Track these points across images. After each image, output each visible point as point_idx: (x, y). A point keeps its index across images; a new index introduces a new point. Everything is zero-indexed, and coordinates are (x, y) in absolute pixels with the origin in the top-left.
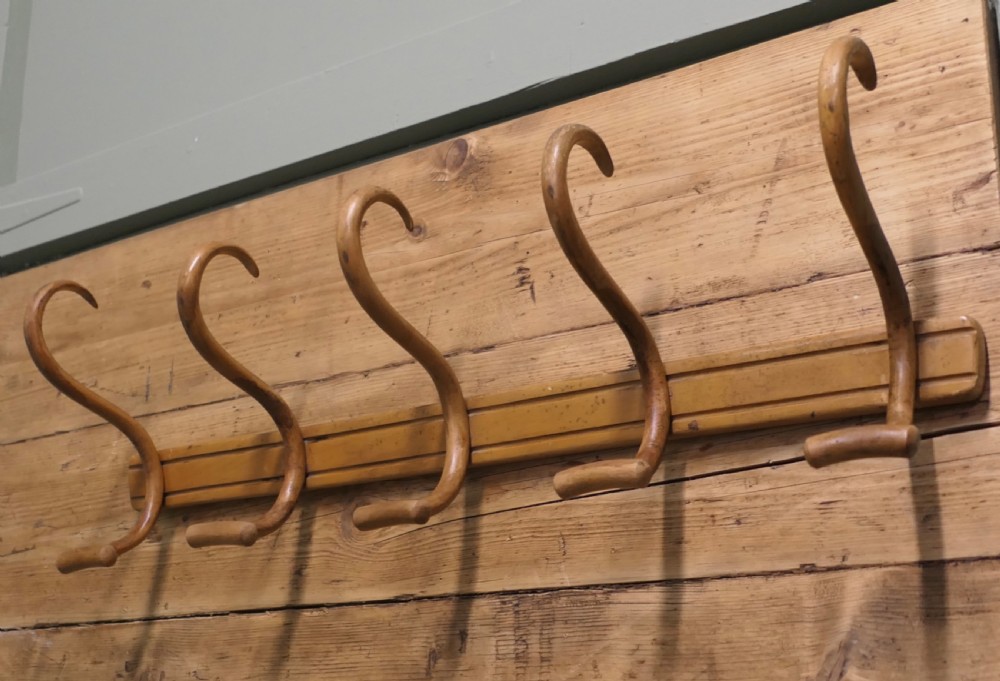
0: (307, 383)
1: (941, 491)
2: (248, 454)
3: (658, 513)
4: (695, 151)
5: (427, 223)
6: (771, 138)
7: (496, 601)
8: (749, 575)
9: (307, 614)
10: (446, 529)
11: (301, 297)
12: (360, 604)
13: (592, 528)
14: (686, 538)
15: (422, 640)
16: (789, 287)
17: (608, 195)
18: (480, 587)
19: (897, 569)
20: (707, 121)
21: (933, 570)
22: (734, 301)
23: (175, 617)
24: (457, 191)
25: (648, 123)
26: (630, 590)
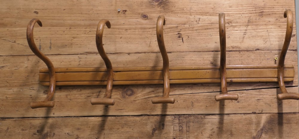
2: (91, 73)
4: (228, 14)
5: (148, 15)
6: (247, 15)
7: (173, 117)
8: (240, 114)
9: (109, 118)
12: (129, 116)
13: (200, 101)
14: (225, 105)
15: (151, 126)
16: (251, 51)
17: (204, 19)
18: (168, 113)
19: (273, 114)
20: (231, 7)
21: (280, 115)
22: (238, 52)
23: (58, 117)
24: (158, 8)
25: (215, 4)
26: (210, 116)
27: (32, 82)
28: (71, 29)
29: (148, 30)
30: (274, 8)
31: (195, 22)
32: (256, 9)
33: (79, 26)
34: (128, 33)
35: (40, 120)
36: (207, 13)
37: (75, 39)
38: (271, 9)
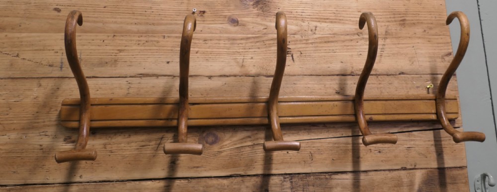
0: (174, 77)
1: (443, 146)
2: (151, 106)
3: (350, 147)
5: (239, 19)
6: (383, 24)
7: (282, 178)
8: (384, 170)
10: (256, 147)
11: (169, 37)
12: (211, 177)
13: (324, 151)
14: (361, 156)
16: (393, 75)
17: (323, 28)
18: (274, 172)
19: (431, 170)
21: (442, 170)
23: (88, 182)
24: (254, 9)
25: (338, 6)
26: (339, 174)
27: (44, 122)
28: (115, 37)
29: (239, 42)
30: (420, 16)
31: (310, 32)
32: (396, 16)
33: (129, 32)
34: (207, 45)
35: (55, 188)
36: (327, 19)
37: (121, 54)
38: (416, 17)
